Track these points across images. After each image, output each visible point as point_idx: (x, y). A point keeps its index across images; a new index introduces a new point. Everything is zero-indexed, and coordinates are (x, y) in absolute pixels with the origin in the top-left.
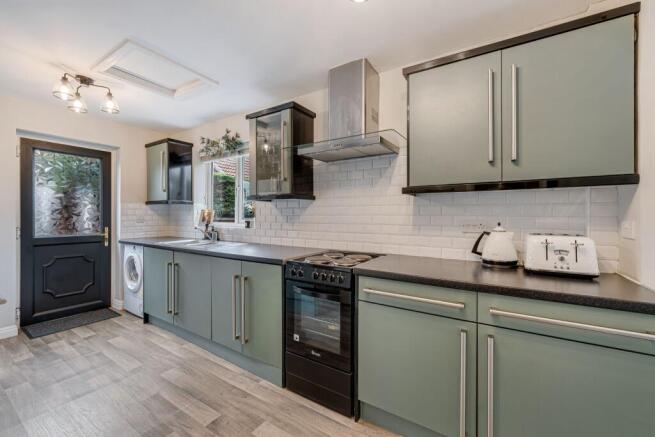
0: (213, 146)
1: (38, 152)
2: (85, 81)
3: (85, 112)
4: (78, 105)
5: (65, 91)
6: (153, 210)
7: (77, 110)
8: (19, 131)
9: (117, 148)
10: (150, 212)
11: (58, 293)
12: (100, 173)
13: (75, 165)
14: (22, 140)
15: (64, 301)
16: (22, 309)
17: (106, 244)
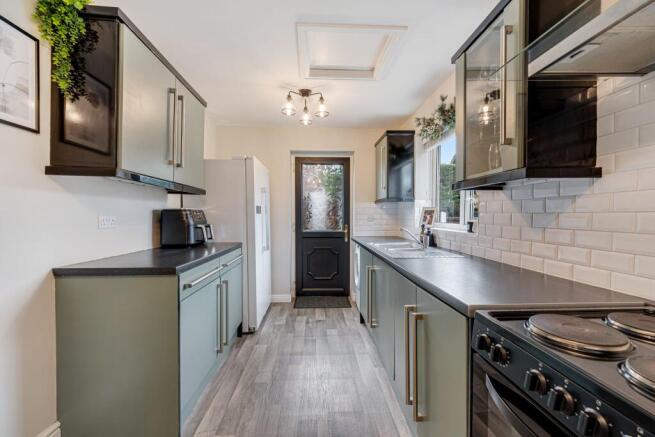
0: (429, 125)
1: (304, 166)
2: (305, 93)
3: (311, 122)
4: (306, 118)
5: (289, 107)
6: (381, 208)
7: (306, 123)
8: (292, 152)
9: (352, 153)
10: (380, 211)
11: (316, 275)
12: (342, 177)
13: (325, 172)
14: (297, 159)
15: (320, 284)
16: (297, 283)
17: (346, 240)
